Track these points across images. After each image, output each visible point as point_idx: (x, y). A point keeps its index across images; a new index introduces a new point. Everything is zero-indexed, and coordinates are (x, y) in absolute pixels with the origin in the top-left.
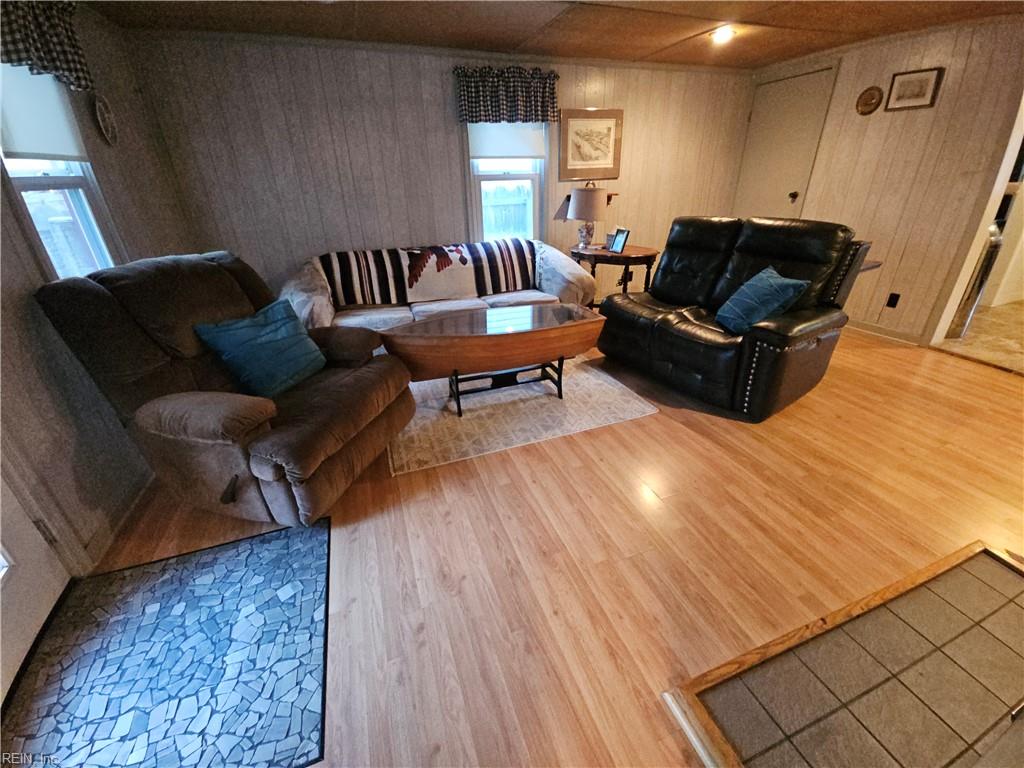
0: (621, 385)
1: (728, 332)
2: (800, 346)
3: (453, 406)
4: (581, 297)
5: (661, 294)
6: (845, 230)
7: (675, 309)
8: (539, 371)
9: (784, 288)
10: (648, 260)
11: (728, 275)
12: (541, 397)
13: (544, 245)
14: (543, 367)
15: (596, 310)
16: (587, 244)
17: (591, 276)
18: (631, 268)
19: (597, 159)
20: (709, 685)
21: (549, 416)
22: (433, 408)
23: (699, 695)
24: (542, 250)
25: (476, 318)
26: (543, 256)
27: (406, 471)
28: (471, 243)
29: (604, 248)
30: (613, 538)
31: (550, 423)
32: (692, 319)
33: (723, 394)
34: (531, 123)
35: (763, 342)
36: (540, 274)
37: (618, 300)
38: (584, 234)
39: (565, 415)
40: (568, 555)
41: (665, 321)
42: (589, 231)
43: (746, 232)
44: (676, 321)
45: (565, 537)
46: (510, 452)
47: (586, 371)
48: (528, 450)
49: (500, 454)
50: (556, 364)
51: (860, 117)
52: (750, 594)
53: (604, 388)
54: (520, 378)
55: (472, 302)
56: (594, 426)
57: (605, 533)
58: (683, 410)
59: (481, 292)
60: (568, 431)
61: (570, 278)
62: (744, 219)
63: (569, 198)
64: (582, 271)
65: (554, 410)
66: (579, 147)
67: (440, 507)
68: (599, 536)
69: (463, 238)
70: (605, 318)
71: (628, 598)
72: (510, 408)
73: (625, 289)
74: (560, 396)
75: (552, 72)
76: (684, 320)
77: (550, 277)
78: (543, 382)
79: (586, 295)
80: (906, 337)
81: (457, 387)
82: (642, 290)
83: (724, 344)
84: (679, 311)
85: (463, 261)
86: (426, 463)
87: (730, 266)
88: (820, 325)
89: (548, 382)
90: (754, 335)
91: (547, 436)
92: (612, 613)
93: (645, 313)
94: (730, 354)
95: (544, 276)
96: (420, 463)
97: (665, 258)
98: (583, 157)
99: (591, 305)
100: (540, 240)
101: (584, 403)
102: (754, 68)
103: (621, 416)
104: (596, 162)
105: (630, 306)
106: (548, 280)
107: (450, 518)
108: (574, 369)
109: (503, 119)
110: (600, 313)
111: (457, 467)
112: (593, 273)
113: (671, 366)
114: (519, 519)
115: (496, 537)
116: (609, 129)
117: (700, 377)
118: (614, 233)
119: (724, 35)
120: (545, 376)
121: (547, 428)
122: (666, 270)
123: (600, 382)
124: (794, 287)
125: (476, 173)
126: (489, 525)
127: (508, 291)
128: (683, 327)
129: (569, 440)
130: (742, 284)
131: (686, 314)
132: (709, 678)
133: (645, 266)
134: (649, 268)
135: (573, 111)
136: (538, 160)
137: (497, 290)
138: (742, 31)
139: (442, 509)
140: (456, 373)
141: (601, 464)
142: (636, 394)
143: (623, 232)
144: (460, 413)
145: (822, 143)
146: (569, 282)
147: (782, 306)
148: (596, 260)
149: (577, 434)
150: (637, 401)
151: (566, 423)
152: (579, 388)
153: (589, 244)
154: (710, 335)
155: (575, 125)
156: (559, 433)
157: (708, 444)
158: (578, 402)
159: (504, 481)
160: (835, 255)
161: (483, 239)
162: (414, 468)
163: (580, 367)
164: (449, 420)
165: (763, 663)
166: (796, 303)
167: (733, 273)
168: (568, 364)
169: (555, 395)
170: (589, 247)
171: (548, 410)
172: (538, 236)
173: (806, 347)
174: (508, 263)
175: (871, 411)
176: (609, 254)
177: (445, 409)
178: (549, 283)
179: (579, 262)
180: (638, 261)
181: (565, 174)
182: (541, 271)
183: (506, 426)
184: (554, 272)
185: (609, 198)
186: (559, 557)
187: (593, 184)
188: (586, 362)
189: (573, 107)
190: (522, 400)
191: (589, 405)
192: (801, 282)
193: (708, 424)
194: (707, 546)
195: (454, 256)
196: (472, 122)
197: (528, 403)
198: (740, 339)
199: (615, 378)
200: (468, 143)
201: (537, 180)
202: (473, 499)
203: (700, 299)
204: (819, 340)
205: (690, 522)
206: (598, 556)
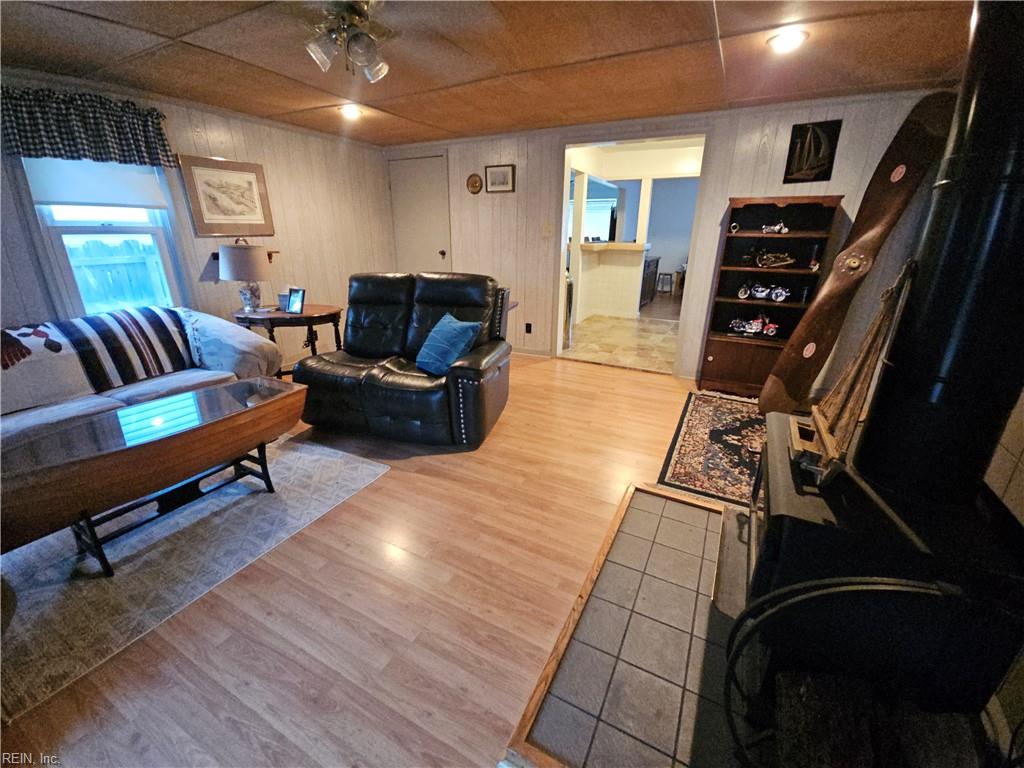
0: (341, 453)
1: (432, 376)
2: (488, 376)
3: (93, 564)
4: (264, 367)
5: (357, 349)
6: (492, 280)
7: (377, 362)
8: (231, 469)
9: (465, 330)
10: (334, 318)
11: (415, 325)
12: (243, 500)
13: (193, 313)
14: (236, 462)
15: (288, 378)
16: (255, 307)
17: (271, 342)
18: (315, 328)
19: (242, 213)
20: (532, 721)
21: (263, 520)
22: (50, 582)
23: (527, 739)
24: (193, 320)
25: (99, 427)
26: (196, 326)
27: (30, 705)
28: (62, 318)
29: (278, 310)
30: (392, 629)
31: (267, 527)
32: (395, 369)
33: (442, 433)
34: (134, 165)
35: (463, 379)
36: (198, 349)
37: (311, 363)
38: (248, 296)
39: (285, 510)
40: (348, 682)
41: (371, 377)
42: (255, 293)
43: (419, 285)
44: (381, 376)
45: (334, 662)
46: (217, 592)
47: (295, 450)
48: (246, 577)
49: (203, 601)
50: (255, 453)
51: (472, 195)
52: (526, 607)
53: (323, 462)
54: (204, 487)
55: (86, 403)
56: (325, 510)
57: (380, 627)
58: (413, 458)
59: (100, 384)
60: (296, 528)
61: (244, 348)
62: (415, 275)
63: (215, 256)
64: (257, 338)
65: (267, 509)
66: (214, 200)
67: (118, 734)
68: (374, 635)
69: (44, 312)
70: (305, 386)
71: (429, 686)
72: (201, 531)
73: (314, 351)
74: (270, 489)
75: (154, 110)
76: (389, 372)
77: (215, 350)
78: (240, 481)
79: (270, 364)
80: (543, 353)
81: (93, 534)
82: (335, 349)
83: (431, 387)
84: (381, 364)
85: (54, 347)
86: (65, 676)
87: (414, 316)
88: (498, 356)
89: (250, 478)
90: (454, 374)
91: (271, 545)
92: (419, 717)
93: (347, 372)
94: (439, 396)
95: (204, 350)
96: (52, 681)
97: (351, 314)
98: (225, 212)
99: (280, 374)
100: (186, 307)
101: (304, 488)
102: (383, 145)
103: (353, 487)
104: (242, 217)
105: (328, 368)
106: (212, 354)
107: (143, 741)
108: (279, 452)
109: (86, 156)
110: (294, 380)
111: (128, 656)
112: (272, 338)
113: (388, 419)
114: (262, 677)
115: (235, 725)
116: (250, 183)
117: (418, 423)
118: (287, 293)
119: (352, 112)
120: (242, 472)
121: (266, 536)
122: (355, 326)
123: (316, 457)
124: (472, 328)
125: (49, 224)
126: (216, 715)
127: (149, 376)
128: (390, 379)
129: (299, 539)
130: (430, 331)
131: (388, 365)
132: (529, 714)
133: (331, 324)
134: (336, 326)
135: (197, 158)
136: (157, 211)
137: (129, 377)
138: (368, 112)
139: (122, 735)
140: (85, 515)
141: (349, 551)
142: (361, 459)
143: (297, 291)
144: (108, 571)
145: (452, 213)
146: (244, 353)
147: (467, 345)
148: (271, 324)
149: (309, 527)
150: (365, 465)
151: (289, 519)
152: (292, 473)
153: (258, 306)
154: (416, 381)
155: (201, 175)
156: (284, 536)
157: (446, 483)
158: (296, 489)
159: (224, 635)
160: (490, 299)
161: (84, 313)
162: (45, 695)
163: (284, 447)
164: (88, 591)
165: (559, 665)
166: (476, 341)
167: (419, 321)
168: (270, 449)
169: (264, 491)
170: (258, 310)
171: (260, 512)
172: (180, 302)
173: (492, 377)
174: (140, 340)
175: (545, 413)
176: (288, 316)
177: (77, 575)
178: (215, 357)
179: (248, 328)
180: (322, 320)
181: (201, 229)
182: (198, 344)
183: (201, 559)
184: (219, 344)
185: (270, 256)
186: (335, 693)
187: (245, 241)
188: (291, 439)
189: (194, 154)
190: (215, 514)
191: (312, 489)
192: (476, 324)
193: (439, 464)
194: (477, 582)
195: (32, 342)
196: (30, 156)
197: (226, 516)
198: (443, 380)
199: (332, 445)
200: (27, 184)
201: (161, 234)
202: (176, 689)
203: (396, 349)
204: (499, 368)
205: (457, 567)
206: (382, 660)
